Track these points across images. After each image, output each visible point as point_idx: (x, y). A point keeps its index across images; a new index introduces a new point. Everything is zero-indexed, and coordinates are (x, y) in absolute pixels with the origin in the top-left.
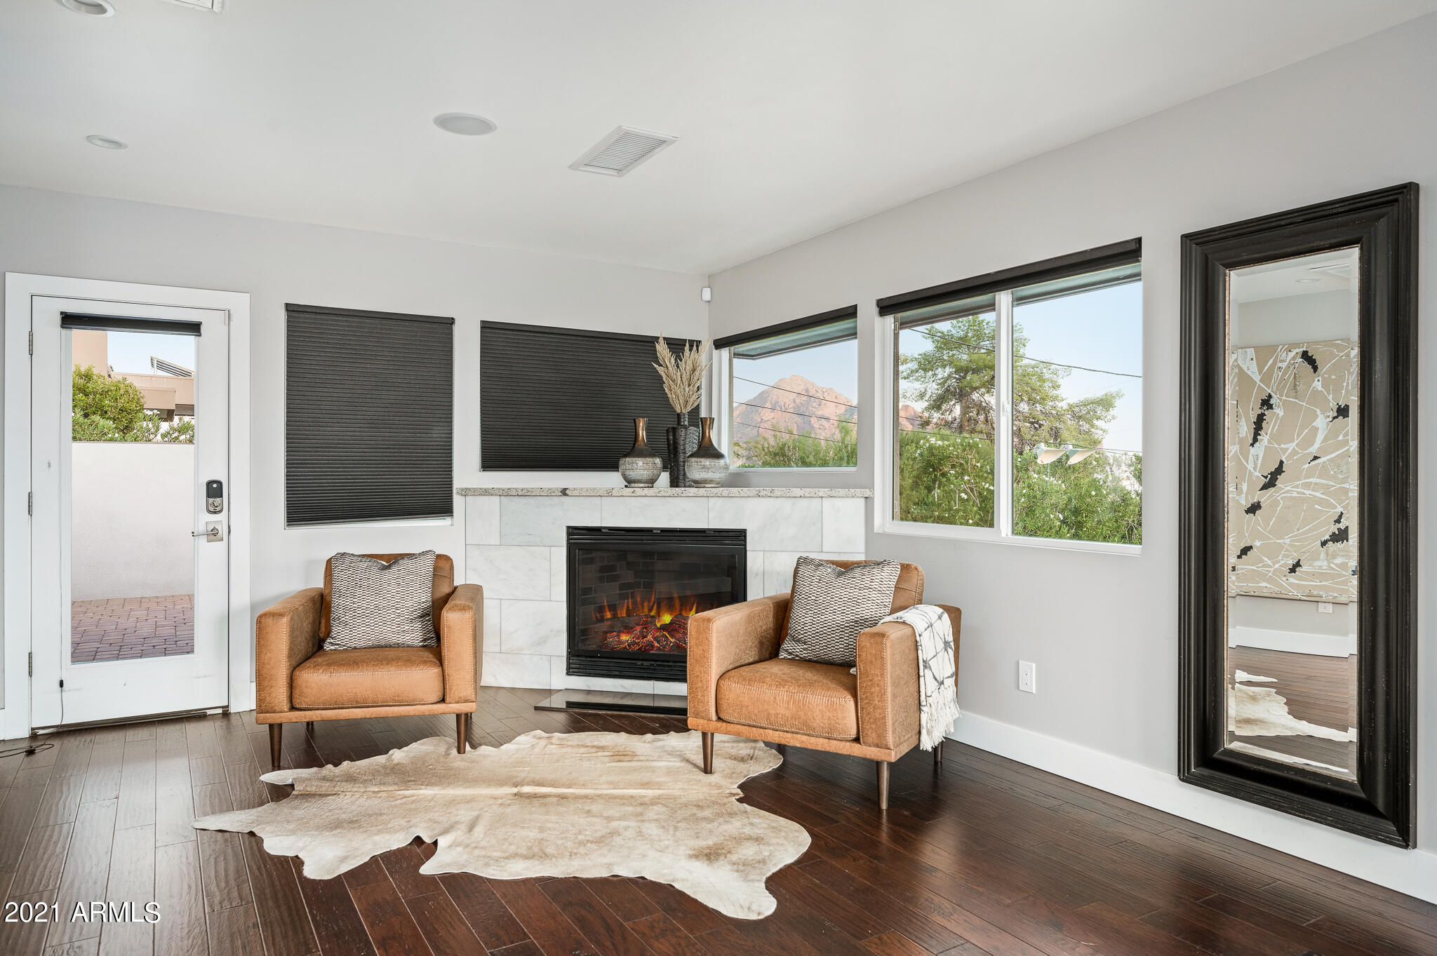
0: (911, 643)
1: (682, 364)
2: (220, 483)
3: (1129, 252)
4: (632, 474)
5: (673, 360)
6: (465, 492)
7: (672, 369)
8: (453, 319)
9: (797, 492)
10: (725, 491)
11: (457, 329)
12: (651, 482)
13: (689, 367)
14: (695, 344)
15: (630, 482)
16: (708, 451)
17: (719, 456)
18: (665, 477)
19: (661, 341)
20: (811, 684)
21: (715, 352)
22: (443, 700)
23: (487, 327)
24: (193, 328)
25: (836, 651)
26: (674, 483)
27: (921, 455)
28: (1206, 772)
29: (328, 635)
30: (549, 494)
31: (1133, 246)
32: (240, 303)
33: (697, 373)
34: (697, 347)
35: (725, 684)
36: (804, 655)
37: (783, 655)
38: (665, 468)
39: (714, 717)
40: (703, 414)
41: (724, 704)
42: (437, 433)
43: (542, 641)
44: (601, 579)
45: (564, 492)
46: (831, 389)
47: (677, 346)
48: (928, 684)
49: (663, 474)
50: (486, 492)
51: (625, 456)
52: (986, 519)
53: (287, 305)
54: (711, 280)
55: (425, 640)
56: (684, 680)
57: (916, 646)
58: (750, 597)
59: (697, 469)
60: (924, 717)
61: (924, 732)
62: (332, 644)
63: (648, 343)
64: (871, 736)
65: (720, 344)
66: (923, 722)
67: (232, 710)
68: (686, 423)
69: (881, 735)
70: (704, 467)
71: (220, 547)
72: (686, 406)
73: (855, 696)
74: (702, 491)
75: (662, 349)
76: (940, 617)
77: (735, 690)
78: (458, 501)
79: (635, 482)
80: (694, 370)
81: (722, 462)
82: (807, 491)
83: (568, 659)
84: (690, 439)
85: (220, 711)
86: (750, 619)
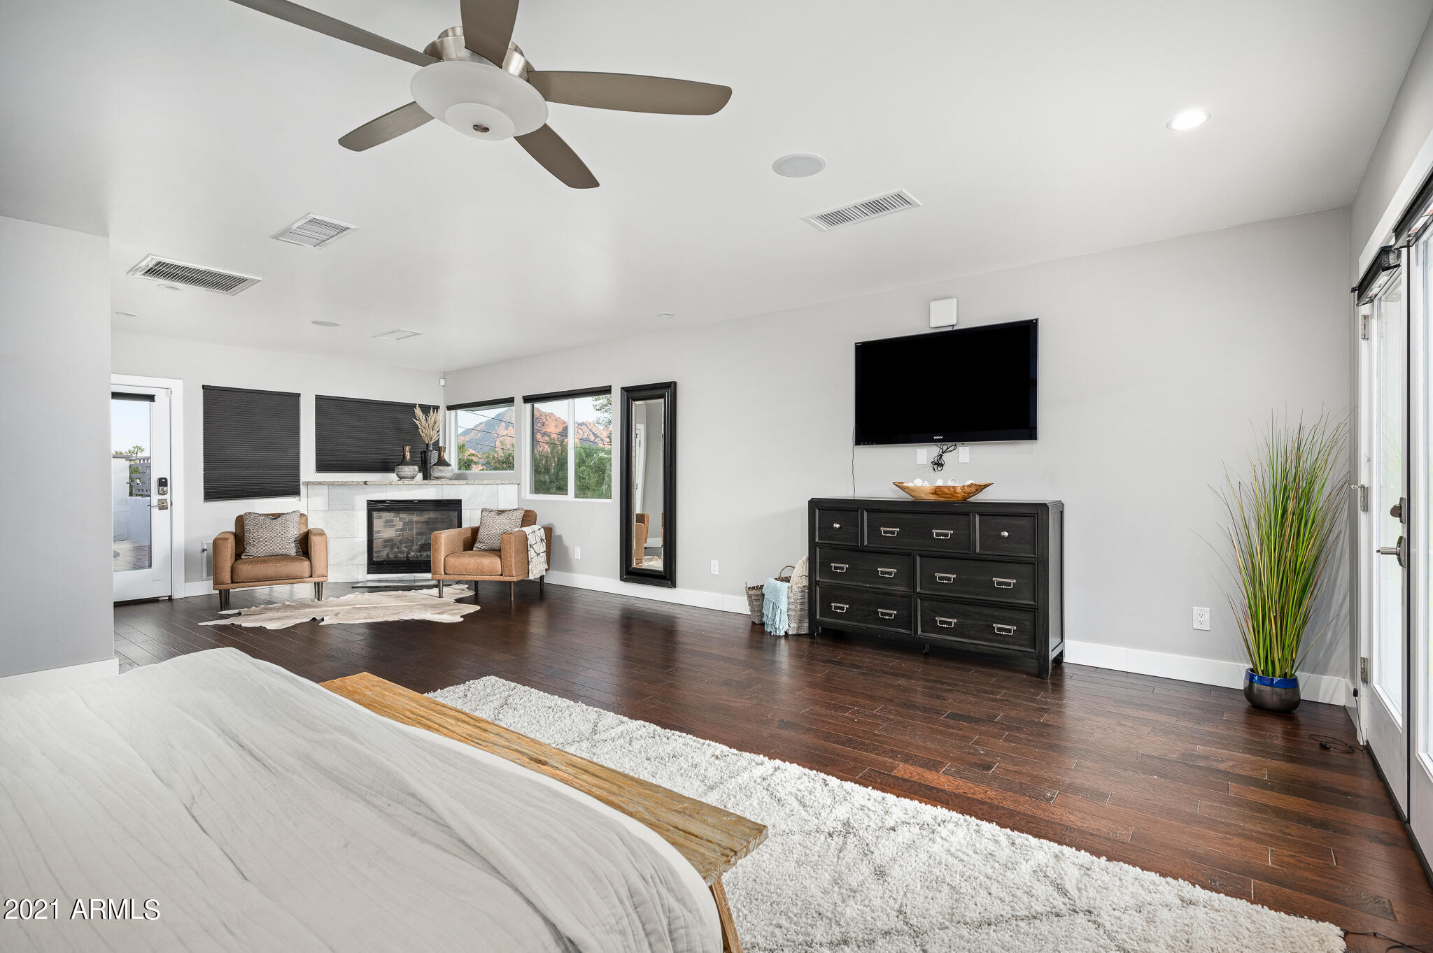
0: (525, 539)
1: (429, 419)
2: (166, 479)
3: (606, 390)
4: (402, 474)
5: (424, 418)
6: (307, 484)
7: (423, 422)
8: (299, 394)
9: (486, 482)
10: (451, 482)
11: (302, 399)
12: (413, 478)
13: (433, 422)
14: (436, 408)
15: (401, 478)
16: (442, 462)
17: (448, 465)
18: (420, 476)
19: (417, 406)
20: (484, 555)
21: (447, 412)
22: (311, 576)
23: (320, 399)
24: (151, 398)
25: (496, 545)
26: (425, 478)
27: (594, 463)
28: (630, 577)
29: (244, 551)
30: (357, 484)
31: (609, 388)
32: (177, 385)
33: (437, 424)
34: (437, 411)
35: (448, 559)
36: (484, 548)
37: (475, 549)
38: (420, 471)
39: (443, 574)
40: (441, 444)
41: (447, 567)
42: (291, 453)
43: (353, 558)
44: (386, 526)
45: (365, 483)
46: (552, 414)
47: (426, 409)
48: (532, 553)
49: (419, 474)
50: (320, 484)
51: (398, 465)
52: (562, 489)
53: (203, 386)
54: (445, 375)
55: (297, 552)
56: (430, 572)
57: (527, 539)
58: (463, 527)
59: (437, 471)
60: (530, 567)
61: (530, 572)
62: (246, 556)
63: (410, 408)
64: (507, 572)
65: (450, 408)
66: (530, 568)
67: (175, 597)
68: (431, 449)
69: (511, 572)
70: (441, 471)
71: (166, 512)
72: (431, 441)
73: (501, 558)
74: (439, 482)
75: (418, 411)
76: (539, 529)
77: (451, 560)
78: (303, 489)
79: (403, 478)
80: (435, 423)
81: (450, 468)
82: (490, 482)
83: (368, 566)
84: (434, 457)
85: (167, 598)
86: (460, 534)
